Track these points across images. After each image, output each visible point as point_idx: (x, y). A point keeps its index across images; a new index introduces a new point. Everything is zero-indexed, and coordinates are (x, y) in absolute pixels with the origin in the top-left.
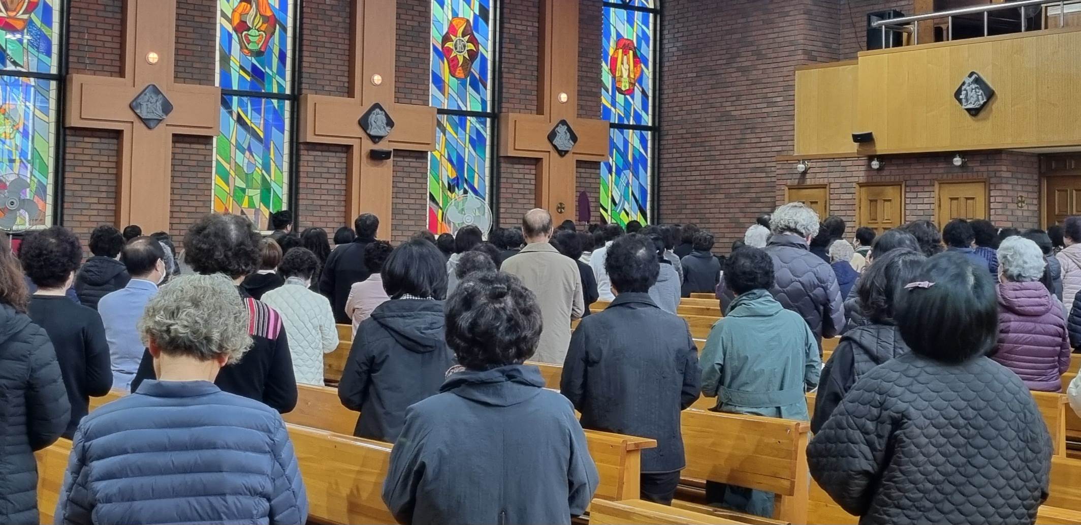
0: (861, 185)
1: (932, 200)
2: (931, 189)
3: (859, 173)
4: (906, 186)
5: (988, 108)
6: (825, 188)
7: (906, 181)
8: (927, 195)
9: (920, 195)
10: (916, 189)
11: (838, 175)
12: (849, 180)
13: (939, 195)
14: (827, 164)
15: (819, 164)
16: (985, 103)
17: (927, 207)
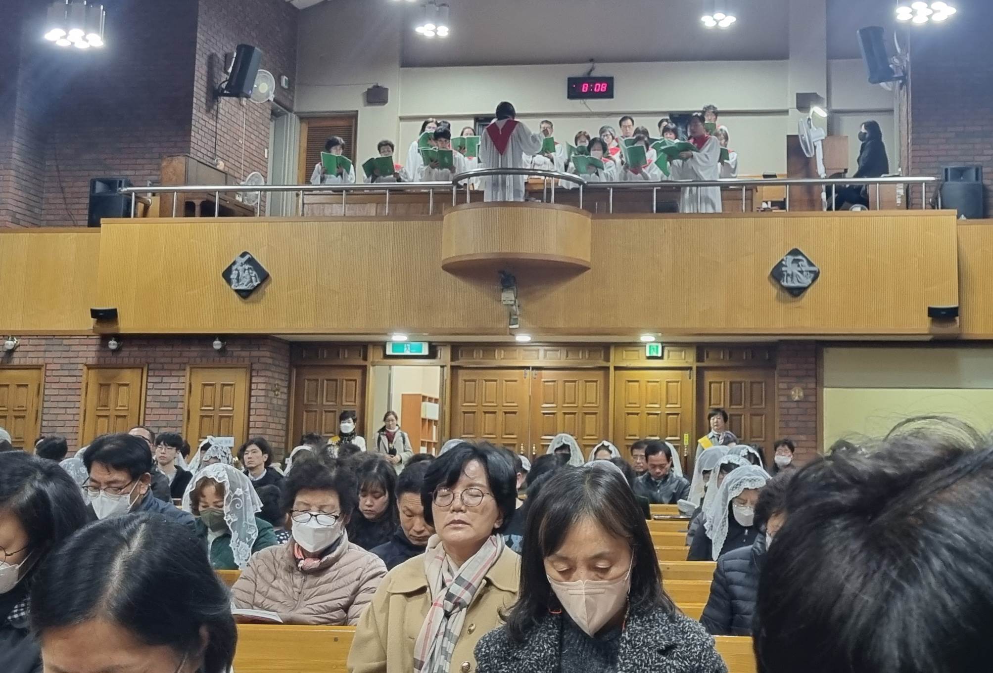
0: (89, 367)
1: (181, 386)
2: (181, 373)
3: (89, 353)
4: (148, 370)
5: (260, 291)
6: (40, 369)
7: (149, 364)
8: (175, 379)
9: (165, 379)
10: (163, 373)
11: (58, 354)
12: (72, 360)
13: (190, 380)
14: (43, 342)
15: (32, 342)
16: (258, 285)
17: (175, 392)
